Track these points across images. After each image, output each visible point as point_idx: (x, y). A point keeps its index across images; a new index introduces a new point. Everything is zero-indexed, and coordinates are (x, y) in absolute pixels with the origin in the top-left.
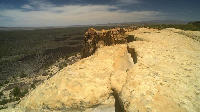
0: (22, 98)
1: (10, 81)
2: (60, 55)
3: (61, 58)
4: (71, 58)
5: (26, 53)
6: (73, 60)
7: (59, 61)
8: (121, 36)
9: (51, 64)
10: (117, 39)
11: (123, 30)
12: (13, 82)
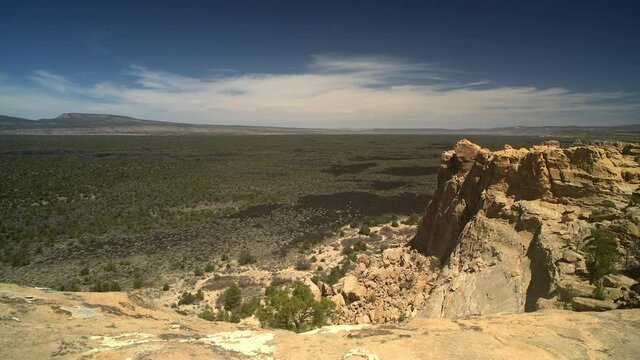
0: (244, 318)
1: (217, 267)
2: (345, 215)
3: (349, 227)
4: (378, 229)
5: (251, 197)
6: (384, 238)
7: (342, 235)
8: (577, 172)
9: (319, 239)
10: (563, 181)
11: (588, 151)
12: (223, 273)
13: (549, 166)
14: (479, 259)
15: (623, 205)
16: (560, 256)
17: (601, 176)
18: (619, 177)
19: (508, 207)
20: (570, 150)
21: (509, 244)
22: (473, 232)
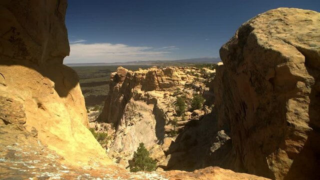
8: (167, 78)
10: (163, 82)
11: (170, 69)
13: (157, 76)
14: (134, 119)
15: (183, 89)
16: (167, 110)
17: (175, 79)
18: (180, 79)
19: (143, 95)
20: (164, 69)
21: (146, 110)
22: (130, 108)
